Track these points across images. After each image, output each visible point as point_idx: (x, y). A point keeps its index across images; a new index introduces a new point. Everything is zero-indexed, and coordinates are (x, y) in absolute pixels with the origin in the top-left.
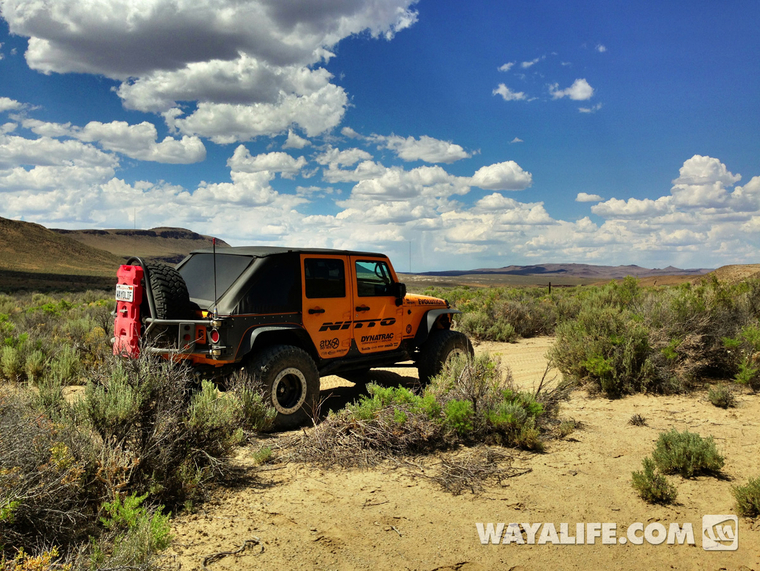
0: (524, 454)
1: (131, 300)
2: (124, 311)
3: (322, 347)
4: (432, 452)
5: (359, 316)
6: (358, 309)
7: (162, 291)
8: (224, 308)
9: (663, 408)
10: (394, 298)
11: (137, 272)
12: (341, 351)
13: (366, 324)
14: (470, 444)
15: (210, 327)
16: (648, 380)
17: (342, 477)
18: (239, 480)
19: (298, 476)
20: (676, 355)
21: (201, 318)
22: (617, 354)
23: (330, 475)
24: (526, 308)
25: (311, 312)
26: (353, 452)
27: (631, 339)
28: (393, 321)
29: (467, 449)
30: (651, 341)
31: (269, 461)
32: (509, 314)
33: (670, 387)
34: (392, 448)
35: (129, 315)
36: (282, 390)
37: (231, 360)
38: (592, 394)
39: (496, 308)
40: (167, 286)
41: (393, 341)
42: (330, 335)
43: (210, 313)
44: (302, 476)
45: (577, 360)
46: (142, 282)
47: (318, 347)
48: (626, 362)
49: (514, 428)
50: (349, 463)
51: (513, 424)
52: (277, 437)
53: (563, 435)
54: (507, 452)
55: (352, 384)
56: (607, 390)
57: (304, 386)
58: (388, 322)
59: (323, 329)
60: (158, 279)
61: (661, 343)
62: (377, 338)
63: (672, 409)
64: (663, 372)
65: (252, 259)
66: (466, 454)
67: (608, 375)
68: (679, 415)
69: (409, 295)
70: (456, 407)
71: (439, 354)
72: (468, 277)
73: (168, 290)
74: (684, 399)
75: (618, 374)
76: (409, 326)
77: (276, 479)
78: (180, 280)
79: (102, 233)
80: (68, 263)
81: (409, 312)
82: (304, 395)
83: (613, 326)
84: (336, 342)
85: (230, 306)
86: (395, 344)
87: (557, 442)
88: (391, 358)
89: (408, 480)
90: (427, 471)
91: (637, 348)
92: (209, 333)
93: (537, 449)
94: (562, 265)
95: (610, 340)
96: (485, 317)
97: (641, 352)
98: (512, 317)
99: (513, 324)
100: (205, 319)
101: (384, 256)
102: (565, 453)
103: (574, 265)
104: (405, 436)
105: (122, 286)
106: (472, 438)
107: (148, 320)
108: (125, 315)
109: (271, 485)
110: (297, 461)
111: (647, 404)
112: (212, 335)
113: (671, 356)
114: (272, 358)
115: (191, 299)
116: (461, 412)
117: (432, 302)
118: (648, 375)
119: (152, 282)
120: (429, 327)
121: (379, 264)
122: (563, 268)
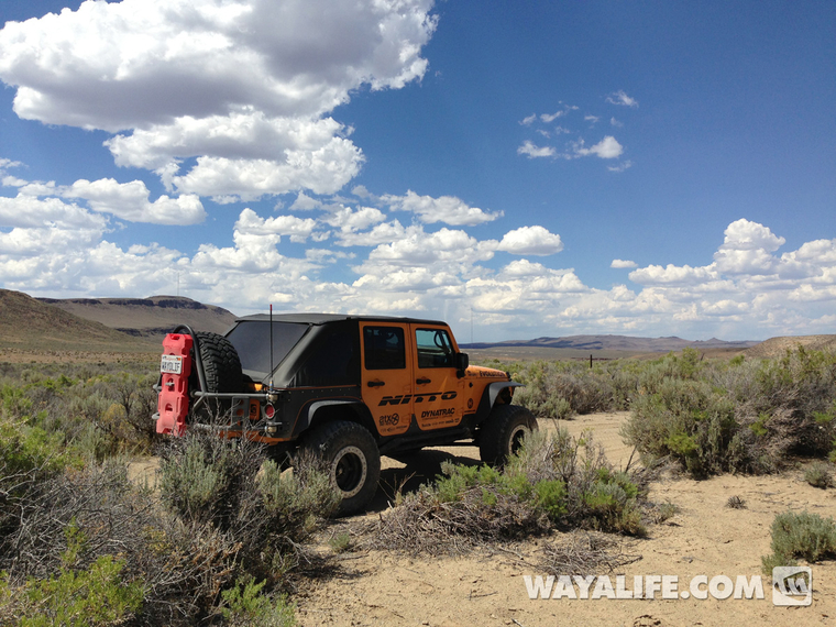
0: (627, 540)
1: (179, 372)
2: (170, 384)
3: (381, 424)
4: (525, 537)
5: (421, 389)
6: (419, 382)
7: (214, 362)
8: (281, 379)
9: (757, 489)
10: (455, 370)
11: (187, 341)
12: (400, 428)
13: (426, 398)
14: (565, 529)
15: (264, 401)
16: (737, 459)
17: (434, 566)
18: (322, 571)
19: (384, 566)
20: (765, 431)
21: (254, 391)
22: (701, 432)
23: (419, 563)
24: (581, 382)
25: (371, 384)
26: (440, 538)
27: (717, 415)
28: (454, 395)
29: (563, 535)
30: (737, 416)
31: (348, 548)
32: (563, 388)
33: (762, 466)
34: (482, 533)
35: (176, 388)
36: (341, 472)
37: (287, 438)
38: (676, 475)
39: (548, 382)
40: (219, 357)
41: (454, 417)
42: (389, 410)
43: (264, 386)
44: (389, 565)
45: (656, 437)
46: (191, 352)
47: (377, 424)
48: (712, 439)
49: (614, 511)
50: (438, 550)
51: (613, 507)
52: (346, 523)
53: (663, 519)
54: (607, 537)
55: (404, 465)
56: (693, 471)
57: (365, 467)
58: (449, 396)
59: (383, 403)
60: (209, 348)
61: (748, 418)
62: (436, 414)
63: (767, 490)
64: (752, 451)
65: (308, 326)
66: (562, 540)
67: (693, 454)
68: (775, 497)
69: (471, 367)
70: (549, 487)
71: (503, 431)
72: (497, 350)
73: (219, 361)
74: (777, 479)
75: (704, 453)
76: (471, 400)
77: (360, 568)
78: (232, 349)
79: (93, 302)
80: (55, 336)
81: (471, 385)
82: (364, 477)
83: (695, 399)
84: (395, 418)
85: (288, 377)
86: (454, 421)
87: (657, 526)
88: (449, 437)
89: (510, 569)
90: (527, 559)
91: (723, 424)
92: (263, 408)
93: (640, 535)
94: (597, 337)
95: (692, 415)
96: (537, 391)
97: (728, 429)
98: (567, 392)
99: (567, 399)
100: (259, 392)
101: (445, 324)
102: (671, 538)
103: (611, 337)
104: (497, 520)
105: (168, 356)
106: (566, 522)
107: (197, 393)
108: (171, 388)
109: (357, 575)
110: (378, 549)
111: (738, 485)
112: (266, 409)
113: (761, 432)
114: (332, 435)
115: (245, 372)
116: (554, 493)
117: (493, 375)
118: (737, 453)
119: (202, 352)
120: (492, 401)
121: (439, 332)
122: (598, 339)
